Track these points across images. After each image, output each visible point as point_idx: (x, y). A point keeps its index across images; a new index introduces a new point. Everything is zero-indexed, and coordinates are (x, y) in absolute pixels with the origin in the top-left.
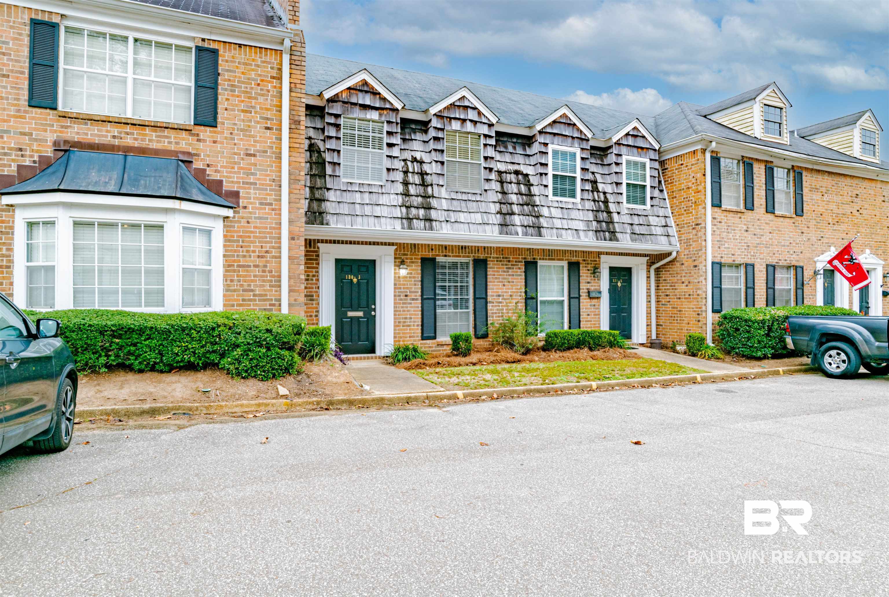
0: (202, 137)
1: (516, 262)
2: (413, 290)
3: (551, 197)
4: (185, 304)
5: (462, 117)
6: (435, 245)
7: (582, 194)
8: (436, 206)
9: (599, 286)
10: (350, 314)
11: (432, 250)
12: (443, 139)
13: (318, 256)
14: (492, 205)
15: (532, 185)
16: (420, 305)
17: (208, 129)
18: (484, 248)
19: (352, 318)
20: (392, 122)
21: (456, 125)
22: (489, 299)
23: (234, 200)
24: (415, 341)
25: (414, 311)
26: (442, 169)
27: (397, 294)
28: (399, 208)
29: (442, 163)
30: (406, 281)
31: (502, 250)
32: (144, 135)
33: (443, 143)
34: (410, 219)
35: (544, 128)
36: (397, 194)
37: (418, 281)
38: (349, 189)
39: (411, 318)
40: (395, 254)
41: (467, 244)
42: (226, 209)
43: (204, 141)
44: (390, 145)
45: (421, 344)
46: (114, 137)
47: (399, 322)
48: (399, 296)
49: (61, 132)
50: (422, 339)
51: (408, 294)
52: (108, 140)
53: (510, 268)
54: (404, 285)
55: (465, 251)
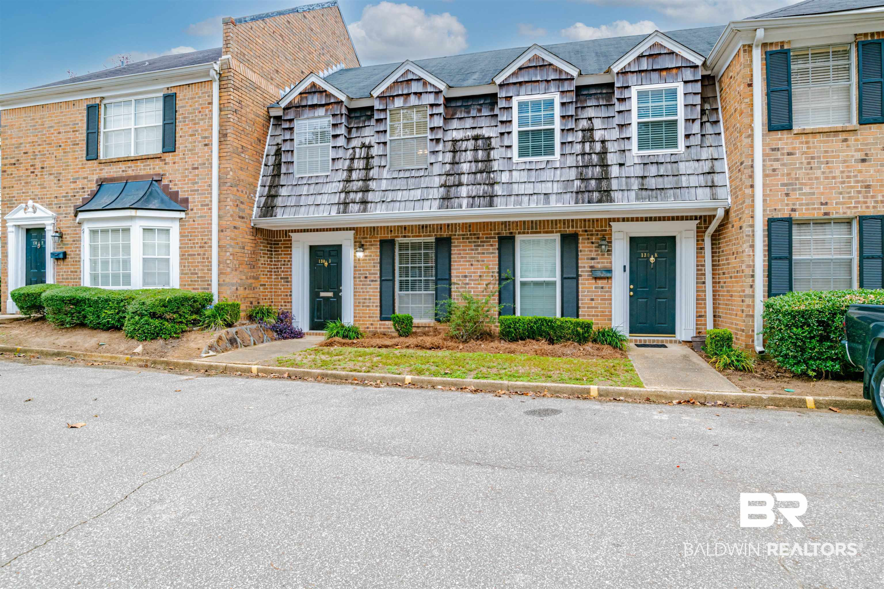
0: (167, 161)
1: (487, 238)
2: (372, 272)
3: (516, 158)
4: (145, 283)
5: (405, 92)
6: (395, 226)
7: (562, 149)
8: (374, 188)
9: (611, 263)
10: (322, 294)
11: (391, 231)
12: (386, 119)
13: (291, 244)
14: (437, 179)
15: (494, 148)
16: (379, 287)
17: (171, 154)
18: (448, 225)
19: (323, 297)
20: (337, 115)
21: (399, 102)
22: (454, 280)
23: (184, 205)
24: (374, 321)
25: (373, 292)
26: (385, 150)
27: (357, 276)
28: (338, 194)
29: (385, 143)
30: (366, 263)
31: (470, 226)
32: (137, 166)
33: (386, 124)
34: (346, 203)
35: (506, 79)
36: (339, 181)
37: (376, 263)
38: (299, 183)
39: (370, 299)
40: (355, 238)
41: (428, 223)
42: (179, 212)
43: (168, 163)
44: (335, 136)
45: (380, 325)
46: (123, 171)
47: (359, 303)
48: (359, 277)
49: (100, 173)
50: (381, 320)
51: (368, 275)
52: (120, 174)
53: (479, 246)
54: (364, 267)
55: (426, 230)
